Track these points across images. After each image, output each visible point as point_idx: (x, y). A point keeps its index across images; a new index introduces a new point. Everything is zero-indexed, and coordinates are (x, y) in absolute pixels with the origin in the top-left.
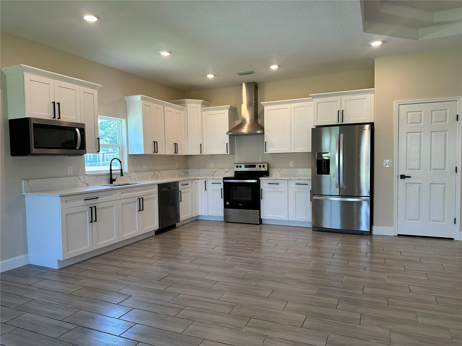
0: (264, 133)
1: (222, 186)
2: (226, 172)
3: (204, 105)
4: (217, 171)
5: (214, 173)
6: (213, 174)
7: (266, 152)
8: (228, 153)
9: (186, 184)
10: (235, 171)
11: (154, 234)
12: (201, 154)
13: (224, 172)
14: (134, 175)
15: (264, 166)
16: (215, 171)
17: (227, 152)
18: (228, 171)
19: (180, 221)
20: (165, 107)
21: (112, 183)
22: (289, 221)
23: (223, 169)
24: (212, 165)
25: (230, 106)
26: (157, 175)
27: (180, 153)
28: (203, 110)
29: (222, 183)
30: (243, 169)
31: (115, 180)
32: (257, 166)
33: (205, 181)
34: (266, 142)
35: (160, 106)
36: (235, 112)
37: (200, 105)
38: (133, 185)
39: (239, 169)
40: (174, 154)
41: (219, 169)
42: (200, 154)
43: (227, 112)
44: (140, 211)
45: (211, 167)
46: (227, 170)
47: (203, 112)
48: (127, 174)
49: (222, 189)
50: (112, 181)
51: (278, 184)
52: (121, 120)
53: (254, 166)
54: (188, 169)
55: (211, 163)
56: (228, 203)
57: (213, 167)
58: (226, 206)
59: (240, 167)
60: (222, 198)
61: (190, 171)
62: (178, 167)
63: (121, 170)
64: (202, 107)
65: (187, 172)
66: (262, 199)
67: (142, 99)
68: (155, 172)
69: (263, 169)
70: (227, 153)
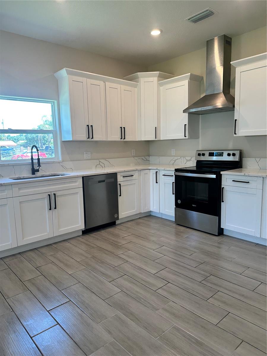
0: (234, 106)
1: (173, 179)
2: (187, 161)
3: (161, 78)
4: (177, 159)
5: (175, 161)
6: (174, 163)
7: (235, 134)
8: (187, 138)
9: (131, 175)
10: (197, 160)
11: (81, 233)
12: (157, 139)
13: (185, 161)
14: (69, 164)
15: (234, 155)
16: (176, 160)
17: (185, 136)
18: (190, 160)
19: (119, 218)
20: (106, 83)
21: (34, 174)
22: (261, 238)
23: (184, 157)
24: (173, 152)
25: (190, 74)
26: (103, 163)
27: (128, 138)
28: (160, 85)
29: (174, 176)
30: (207, 158)
31: (38, 171)
32: (225, 154)
33: (156, 172)
34: (236, 120)
35: (98, 81)
36: (200, 82)
37: (156, 79)
38: (60, 176)
39: (202, 158)
40: (120, 140)
41: (180, 157)
42: (154, 139)
43: (186, 83)
44: (50, 209)
45: (172, 155)
46: (189, 158)
47: (161, 87)
48: (59, 163)
49: (173, 183)
50: (34, 171)
51: (249, 182)
52: (54, 102)
53: (221, 155)
54: (149, 156)
55: (172, 150)
56: (179, 202)
57: (174, 155)
58: (177, 205)
59: (203, 155)
60: (173, 194)
61: (151, 159)
62: (135, 155)
63: (39, 159)
64: (159, 80)
65: (147, 160)
66: (223, 202)
67: (69, 73)
68: (100, 160)
69: (231, 158)
70: (185, 138)
